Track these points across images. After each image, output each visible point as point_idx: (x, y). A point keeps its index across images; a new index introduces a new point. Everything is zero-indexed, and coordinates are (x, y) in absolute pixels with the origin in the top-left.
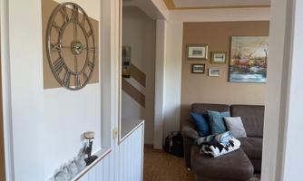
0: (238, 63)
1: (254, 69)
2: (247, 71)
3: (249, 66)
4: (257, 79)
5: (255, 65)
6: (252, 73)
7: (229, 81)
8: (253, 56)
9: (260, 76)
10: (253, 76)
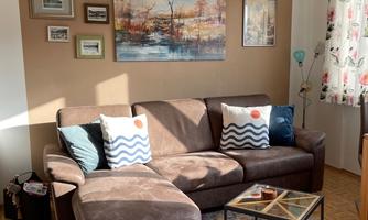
0: (128, 26)
1: (155, 36)
2: (143, 40)
3: (147, 31)
4: (162, 55)
5: (156, 30)
6: (152, 44)
7: (115, 59)
8: (152, 13)
9: (165, 49)
10: (155, 50)
